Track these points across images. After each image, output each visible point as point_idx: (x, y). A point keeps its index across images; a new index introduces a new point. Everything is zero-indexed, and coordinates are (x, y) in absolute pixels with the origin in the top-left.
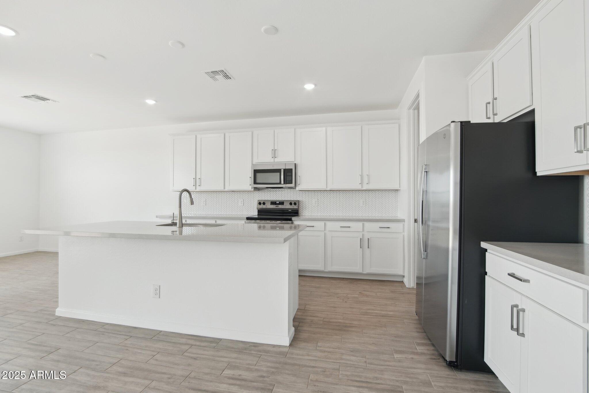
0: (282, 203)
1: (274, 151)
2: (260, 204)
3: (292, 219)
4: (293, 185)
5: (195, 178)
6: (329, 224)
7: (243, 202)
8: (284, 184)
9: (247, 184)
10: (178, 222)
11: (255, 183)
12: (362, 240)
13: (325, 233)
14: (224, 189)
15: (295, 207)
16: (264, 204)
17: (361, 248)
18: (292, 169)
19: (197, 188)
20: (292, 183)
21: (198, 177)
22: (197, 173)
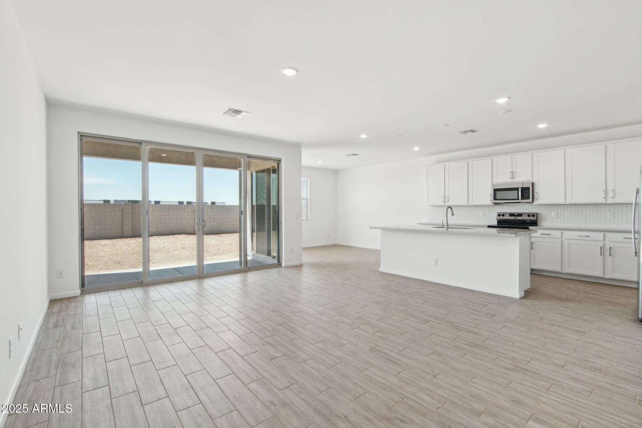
0: (520, 215)
1: (512, 173)
2: (499, 215)
3: (529, 227)
4: (530, 200)
5: (444, 196)
6: (566, 233)
7: (483, 214)
8: (522, 199)
9: (488, 199)
10: (446, 225)
11: (495, 199)
12: (602, 249)
13: (562, 241)
14: (468, 204)
15: (535, 218)
16: (503, 215)
17: (601, 255)
18: (529, 188)
19: (446, 204)
20: (529, 199)
21: (447, 195)
22: (446, 192)
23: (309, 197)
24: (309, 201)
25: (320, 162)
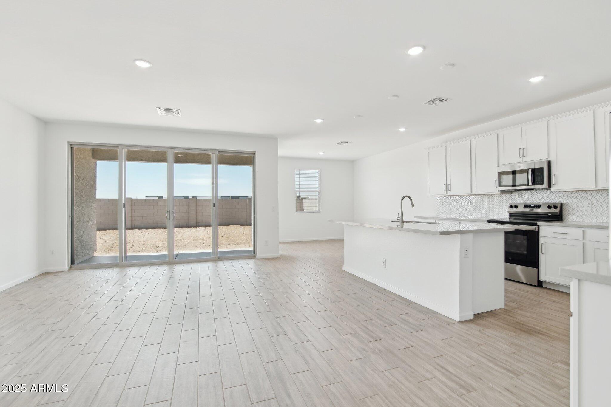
0: (538, 206)
1: (522, 150)
2: (511, 207)
3: (537, 223)
4: (546, 185)
5: (445, 184)
6: (588, 232)
8: (533, 185)
9: (492, 185)
11: (500, 185)
13: (583, 243)
14: (471, 192)
16: (516, 207)
18: (543, 169)
19: (448, 193)
20: (543, 183)
21: (448, 183)
22: (448, 180)
23: (320, 190)
24: (320, 193)
25: (321, 153)
